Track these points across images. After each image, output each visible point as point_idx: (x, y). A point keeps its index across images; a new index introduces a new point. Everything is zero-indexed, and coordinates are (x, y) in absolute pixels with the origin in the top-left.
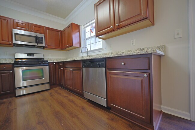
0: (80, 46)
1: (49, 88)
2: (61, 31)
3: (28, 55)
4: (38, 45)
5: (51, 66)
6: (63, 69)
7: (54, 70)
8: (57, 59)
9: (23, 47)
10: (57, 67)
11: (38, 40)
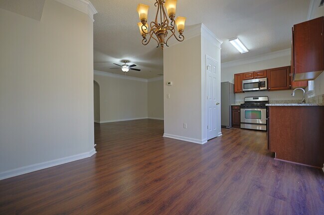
11: (260, 84)
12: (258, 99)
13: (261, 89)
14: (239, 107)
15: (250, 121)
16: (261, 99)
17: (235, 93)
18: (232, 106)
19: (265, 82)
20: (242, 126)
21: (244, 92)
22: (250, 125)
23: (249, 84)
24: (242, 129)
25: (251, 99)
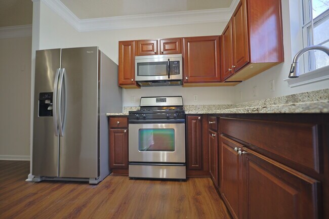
0: (281, 59)
1: (184, 177)
2: (220, 38)
3: (157, 101)
4: (170, 79)
5: (191, 123)
6: (218, 135)
7: (198, 133)
8: (209, 107)
9: (150, 86)
10: (205, 126)
11: (170, 67)
12: (164, 100)
13: (173, 77)
14: (126, 120)
15: (149, 156)
16: (170, 102)
17: (121, 86)
18: (109, 117)
19: (178, 62)
20: (133, 171)
21: (138, 84)
22: (150, 168)
23: (149, 66)
24: (131, 178)
25: (153, 102)
